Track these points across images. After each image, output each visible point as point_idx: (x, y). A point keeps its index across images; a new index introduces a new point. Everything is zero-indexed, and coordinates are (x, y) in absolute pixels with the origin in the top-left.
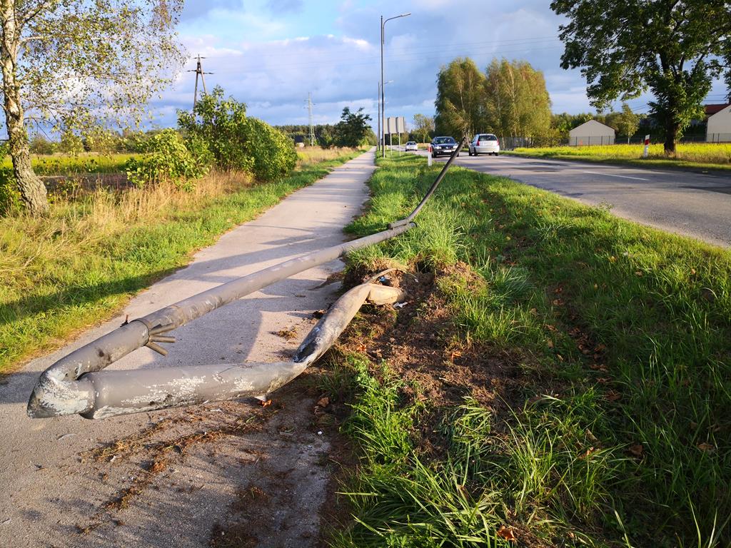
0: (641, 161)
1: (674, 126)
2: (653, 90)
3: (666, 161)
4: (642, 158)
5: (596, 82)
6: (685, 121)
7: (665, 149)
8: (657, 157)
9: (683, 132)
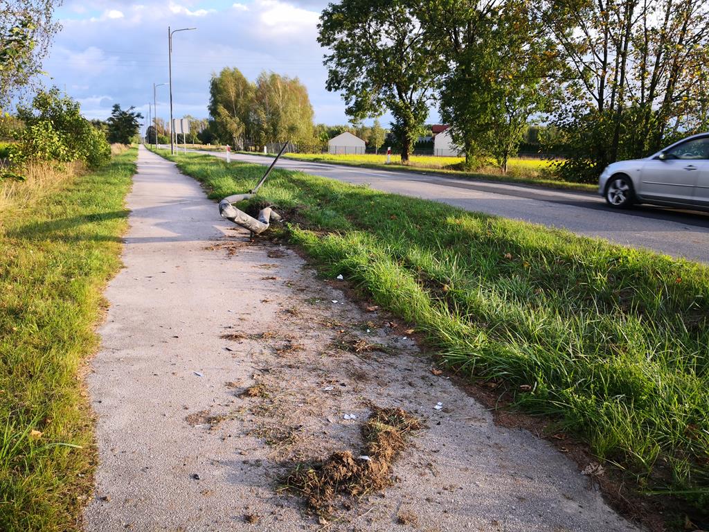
0: (386, 166)
1: (407, 142)
2: (392, 114)
3: (401, 166)
4: (386, 164)
5: (352, 104)
6: (414, 137)
7: (402, 158)
8: (396, 164)
9: (414, 146)
